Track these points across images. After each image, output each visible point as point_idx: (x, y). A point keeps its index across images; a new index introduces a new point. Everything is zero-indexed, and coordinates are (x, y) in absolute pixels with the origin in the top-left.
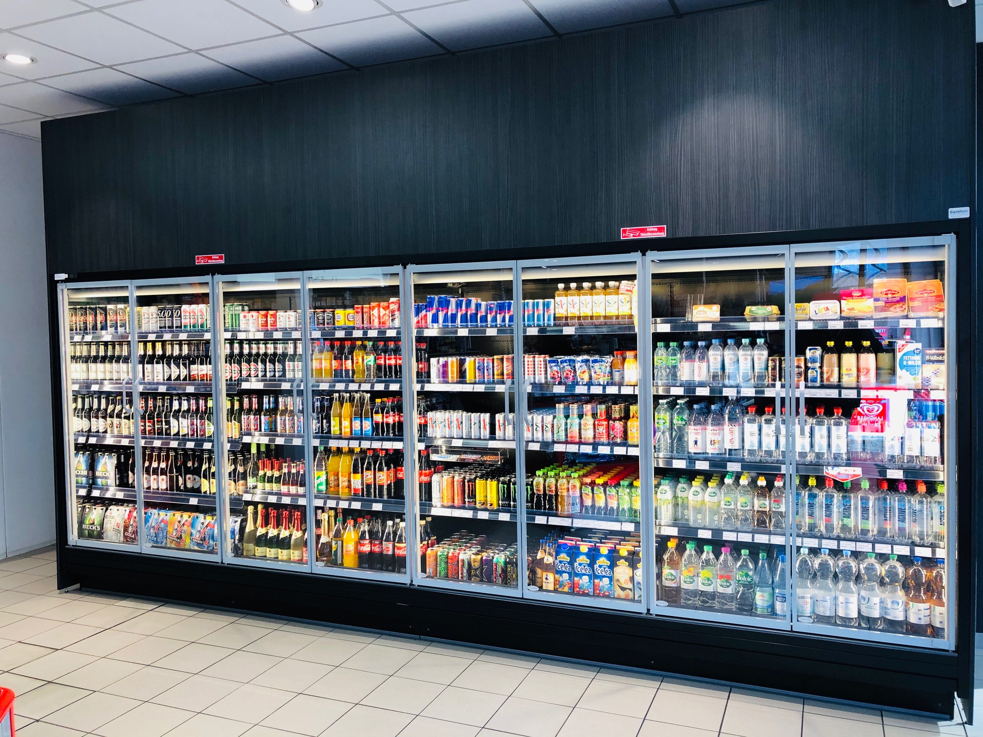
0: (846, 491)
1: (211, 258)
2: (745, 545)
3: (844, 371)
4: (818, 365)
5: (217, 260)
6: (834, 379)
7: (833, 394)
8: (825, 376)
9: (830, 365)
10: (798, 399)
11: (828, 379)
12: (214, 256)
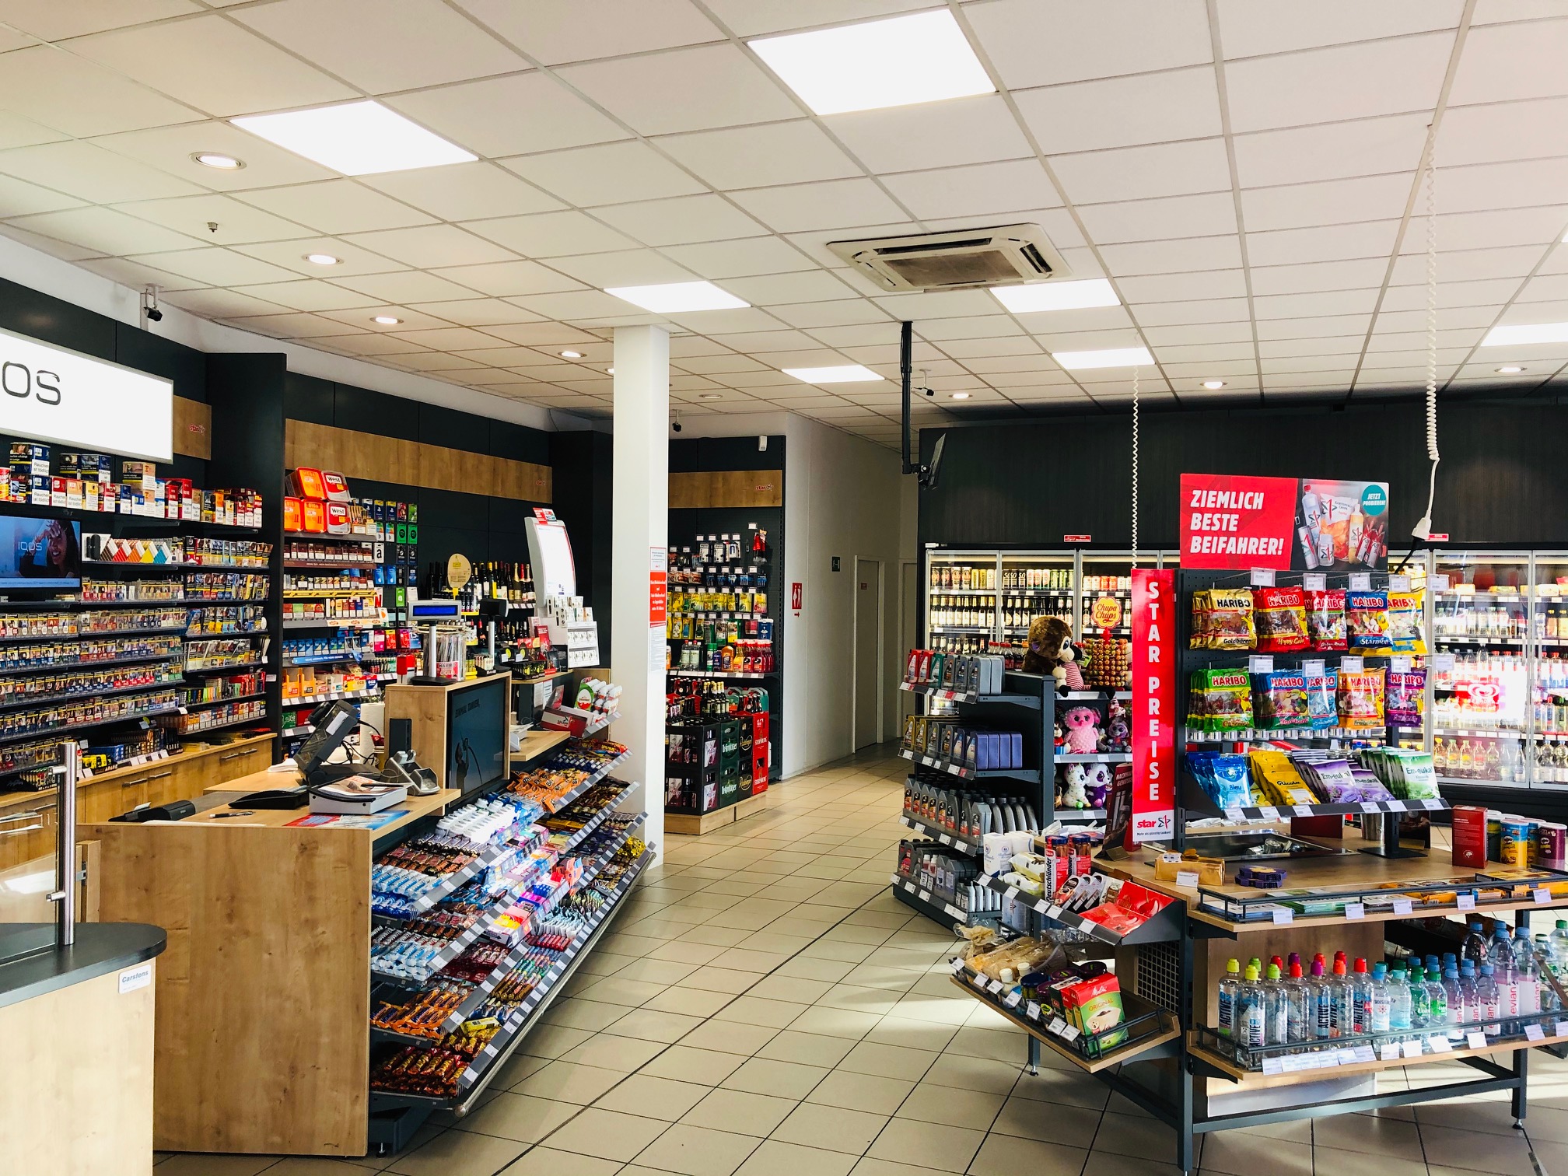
0: (1560, 705)
1: (1078, 538)
2: (1492, 739)
3: (1561, 629)
4: (1544, 624)
5: (1083, 539)
6: (1555, 634)
7: (1555, 643)
8: (1548, 632)
9: (1552, 625)
10: (1537, 647)
11: (1550, 634)
12: (1081, 536)
